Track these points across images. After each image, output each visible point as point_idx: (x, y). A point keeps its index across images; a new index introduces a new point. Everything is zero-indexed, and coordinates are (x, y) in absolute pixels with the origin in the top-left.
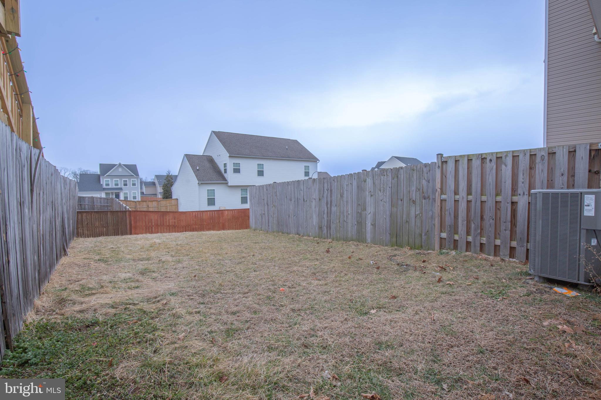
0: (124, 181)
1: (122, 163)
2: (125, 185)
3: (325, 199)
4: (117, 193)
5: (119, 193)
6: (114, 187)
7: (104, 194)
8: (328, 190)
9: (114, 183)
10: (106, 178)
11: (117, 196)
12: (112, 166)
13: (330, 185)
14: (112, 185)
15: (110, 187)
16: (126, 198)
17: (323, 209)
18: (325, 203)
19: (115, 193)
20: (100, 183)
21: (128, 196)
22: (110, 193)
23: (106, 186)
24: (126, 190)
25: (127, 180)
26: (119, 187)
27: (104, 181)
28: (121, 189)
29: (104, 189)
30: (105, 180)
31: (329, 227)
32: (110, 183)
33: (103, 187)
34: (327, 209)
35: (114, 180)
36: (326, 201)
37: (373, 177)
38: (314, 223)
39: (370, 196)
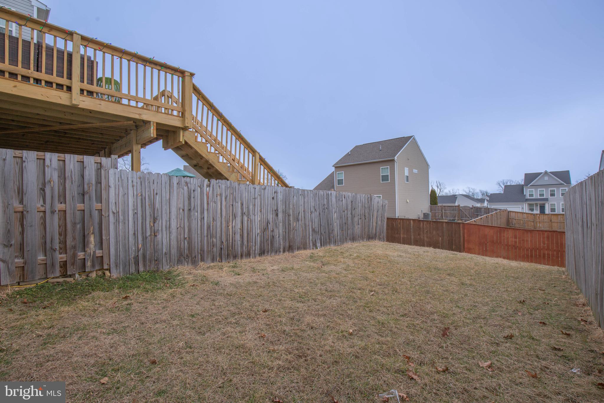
0: (550, 190)
1: (549, 171)
2: (552, 195)
4: (542, 204)
5: (544, 204)
6: (539, 197)
7: (527, 205)
9: (539, 193)
10: (529, 188)
11: (542, 208)
12: (536, 175)
14: (536, 196)
15: (534, 197)
16: (553, 210)
19: (540, 204)
20: (523, 193)
21: (556, 208)
22: (533, 204)
23: (529, 197)
24: (553, 201)
25: (554, 190)
26: (545, 197)
27: (527, 192)
28: (547, 200)
29: (527, 200)
30: (528, 190)
32: (534, 194)
33: (526, 198)
35: (539, 190)
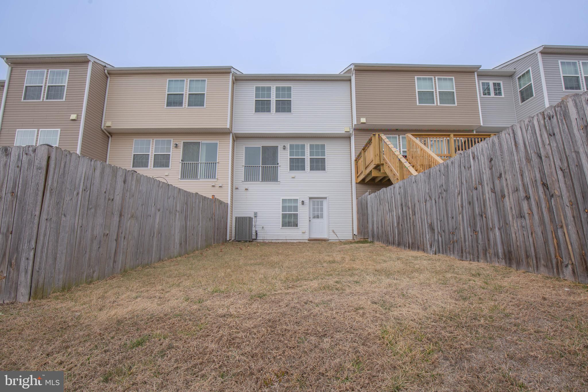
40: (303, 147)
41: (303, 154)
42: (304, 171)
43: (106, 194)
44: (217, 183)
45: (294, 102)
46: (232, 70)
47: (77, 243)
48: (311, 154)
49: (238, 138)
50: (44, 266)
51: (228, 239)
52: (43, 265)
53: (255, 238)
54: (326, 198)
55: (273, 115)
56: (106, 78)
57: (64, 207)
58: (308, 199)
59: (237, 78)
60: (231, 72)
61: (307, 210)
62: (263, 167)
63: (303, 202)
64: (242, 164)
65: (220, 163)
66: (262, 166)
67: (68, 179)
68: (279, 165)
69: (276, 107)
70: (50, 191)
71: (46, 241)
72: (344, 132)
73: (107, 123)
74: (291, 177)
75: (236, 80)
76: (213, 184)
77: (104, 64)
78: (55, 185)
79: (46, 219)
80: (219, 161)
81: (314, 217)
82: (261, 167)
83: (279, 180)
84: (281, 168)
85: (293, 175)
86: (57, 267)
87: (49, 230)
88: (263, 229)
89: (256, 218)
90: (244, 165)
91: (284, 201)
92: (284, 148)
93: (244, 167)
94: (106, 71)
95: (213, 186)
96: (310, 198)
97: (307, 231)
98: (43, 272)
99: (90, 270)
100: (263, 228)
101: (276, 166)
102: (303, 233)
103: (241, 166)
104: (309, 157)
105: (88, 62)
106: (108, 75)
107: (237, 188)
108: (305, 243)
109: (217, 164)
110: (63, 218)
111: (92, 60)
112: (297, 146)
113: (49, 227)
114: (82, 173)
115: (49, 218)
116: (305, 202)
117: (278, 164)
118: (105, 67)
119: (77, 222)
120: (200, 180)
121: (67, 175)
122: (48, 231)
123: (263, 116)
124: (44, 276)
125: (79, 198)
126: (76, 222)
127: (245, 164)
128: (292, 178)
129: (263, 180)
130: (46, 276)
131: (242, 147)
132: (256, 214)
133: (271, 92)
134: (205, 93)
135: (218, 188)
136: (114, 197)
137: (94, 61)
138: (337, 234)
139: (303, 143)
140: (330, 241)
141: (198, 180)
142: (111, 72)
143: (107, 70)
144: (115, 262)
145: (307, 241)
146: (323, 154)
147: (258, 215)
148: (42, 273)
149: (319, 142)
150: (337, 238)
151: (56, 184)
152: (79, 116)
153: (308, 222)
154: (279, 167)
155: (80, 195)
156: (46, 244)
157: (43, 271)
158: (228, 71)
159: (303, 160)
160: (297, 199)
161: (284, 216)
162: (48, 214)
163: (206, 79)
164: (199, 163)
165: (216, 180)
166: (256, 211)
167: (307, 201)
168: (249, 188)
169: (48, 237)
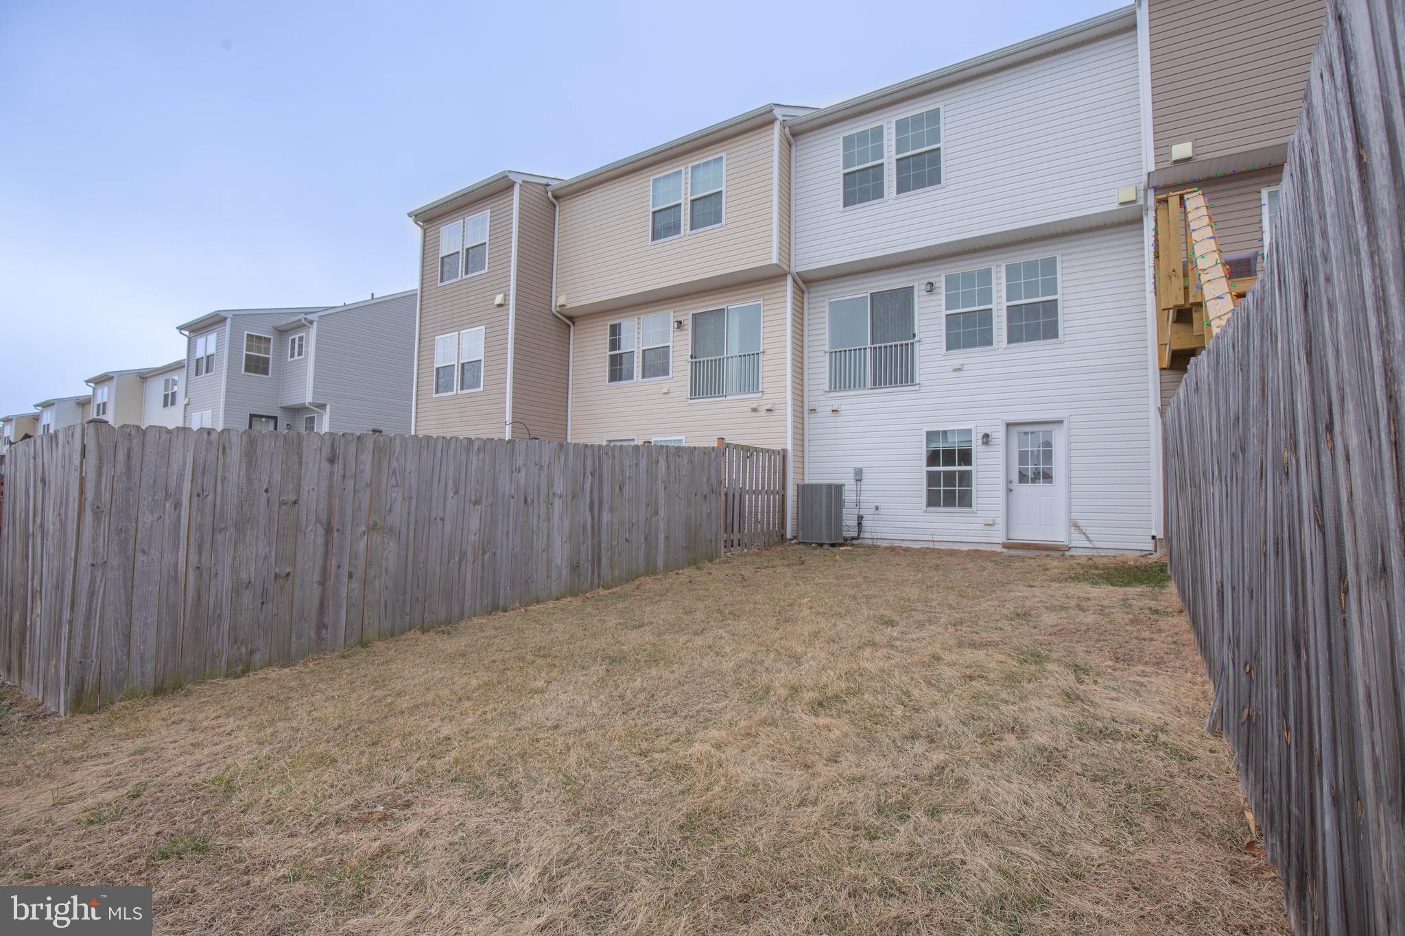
3: (588, 495)
8: (593, 475)
13: (600, 464)
17: (582, 521)
18: (588, 504)
31: (597, 561)
34: (593, 518)
36: (588, 500)
37: (667, 457)
38: (558, 561)
39: (663, 487)
40: (986, 276)
41: (987, 296)
42: (990, 347)
43: (269, 494)
44: (761, 402)
45: (949, 151)
46: (778, 113)
47: (189, 601)
48: (1012, 293)
49: (807, 283)
50: (97, 651)
51: (789, 536)
52: (95, 650)
53: (855, 534)
54: (1061, 422)
55: (891, 202)
56: (553, 208)
57: (138, 536)
58: (1003, 429)
59: (797, 129)
60: (776, 119)
61: (1001, 461)
62: (875, 348)
63: (986, 436)
64: (822, 348)
65: (768, 352)
66: (873, 346)
67: (144, 481)
68: (916, 339)
69: (898, 179)
70: (92, 510)
71: (97, 604)
72: (1115, 207)
73: (562, 299)
74: (951, 369)
75: (794, 135)
76: (754, 406)
77: (544, 181)
78: (106, 497)
79: (90, 563)
80: (766, 347)
81: (1023, 478)
82: (868, 351)
83: (917, 381)
84: (922, 347)
85: (957, 363)
86: (134, 652)
87: (103, 585)
88: (877, 512)
89: (858, 483)
90: (827, 349)
91: (931, 436)
92: (931, 288)
93: (828, 355)
94: (550, 194)
95: (755, 410)
96: (1009, 425)
97: (1001, 522)
98: (94, 663)
99: (239, 649)
100: (877, 508)
101: (909, 342)
102: (986, 525)
103: (822, 353)
104: (1005, 304)
105: (511, 186)
106: (554, 201)
107: (813, 410)
108: (994, 553)
109: (761, 355)
110: (141, 558)
111: (519, 180)
112: (968, 278)
113: (102, 578)
114: (184, 463)
115: (99, 561)
116: (993, 435)
117: (914, 336)
118: (548, 185)
119: (182, 560)
120: (728, 398)
121: (137, 473)
122: (100, 586)
123: (866, 212)
124: (97, 670)
125: (183, 513)
126: (180, 560)
127: (832, 346)
128: (955, 370)
129: (878, 382)
130: (103, 671)
131: (823, 304)
132: (859, 476)
133: (885, 142)
134: (723, 189)
135: (764, 413)
136: (298, 494)
137: (523, 181)
138: (1088, 531)
139: (984, 266)
140: (1073, 552)
141: (724, 398)
142: (559, 193)
143: (552, 192)
144: (321, 626)
145: (999, 549)
146: (1051, 287)
147: (865, 476)
148: (91, 665)
149: (1037, 254)
150: (1087, 544)
151: (108, 496)
152: (506, 296)
153: (1002, 494)
154: (916, 345)
155: (183, 507)
156: (96, 611)
157: (95, 660)
158: (769, 117)
159: (986, 316)
160: (970, 430)
161: (932, 479)
162: (95, 554)
163: (724, 154)
164: (723, 359)
165: (760, 395)
166: (859, 465)
167: (999, 435)
168: (842, 408)
169: (100, 597)
